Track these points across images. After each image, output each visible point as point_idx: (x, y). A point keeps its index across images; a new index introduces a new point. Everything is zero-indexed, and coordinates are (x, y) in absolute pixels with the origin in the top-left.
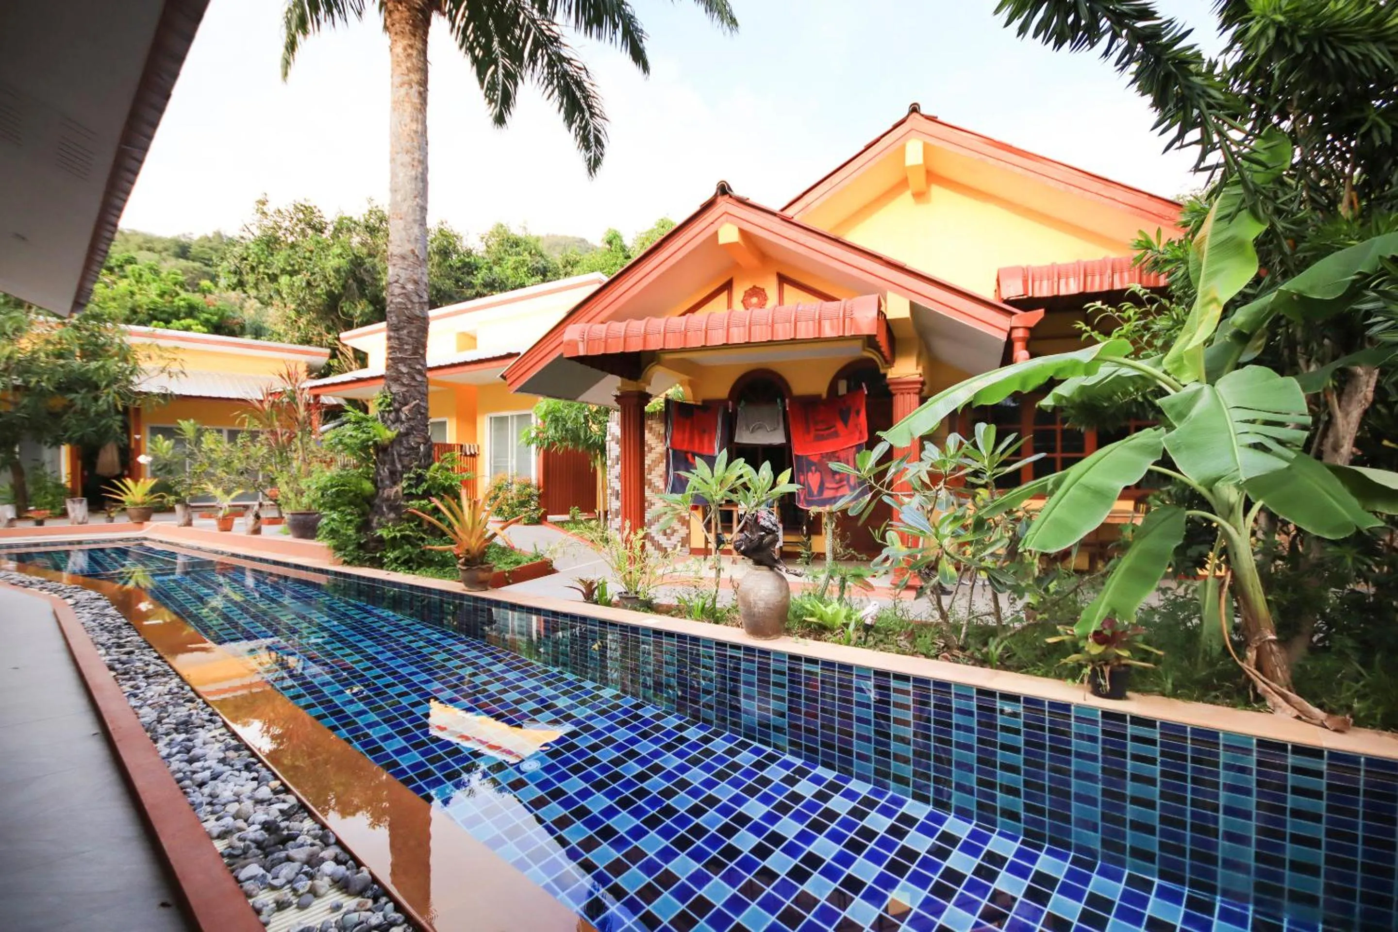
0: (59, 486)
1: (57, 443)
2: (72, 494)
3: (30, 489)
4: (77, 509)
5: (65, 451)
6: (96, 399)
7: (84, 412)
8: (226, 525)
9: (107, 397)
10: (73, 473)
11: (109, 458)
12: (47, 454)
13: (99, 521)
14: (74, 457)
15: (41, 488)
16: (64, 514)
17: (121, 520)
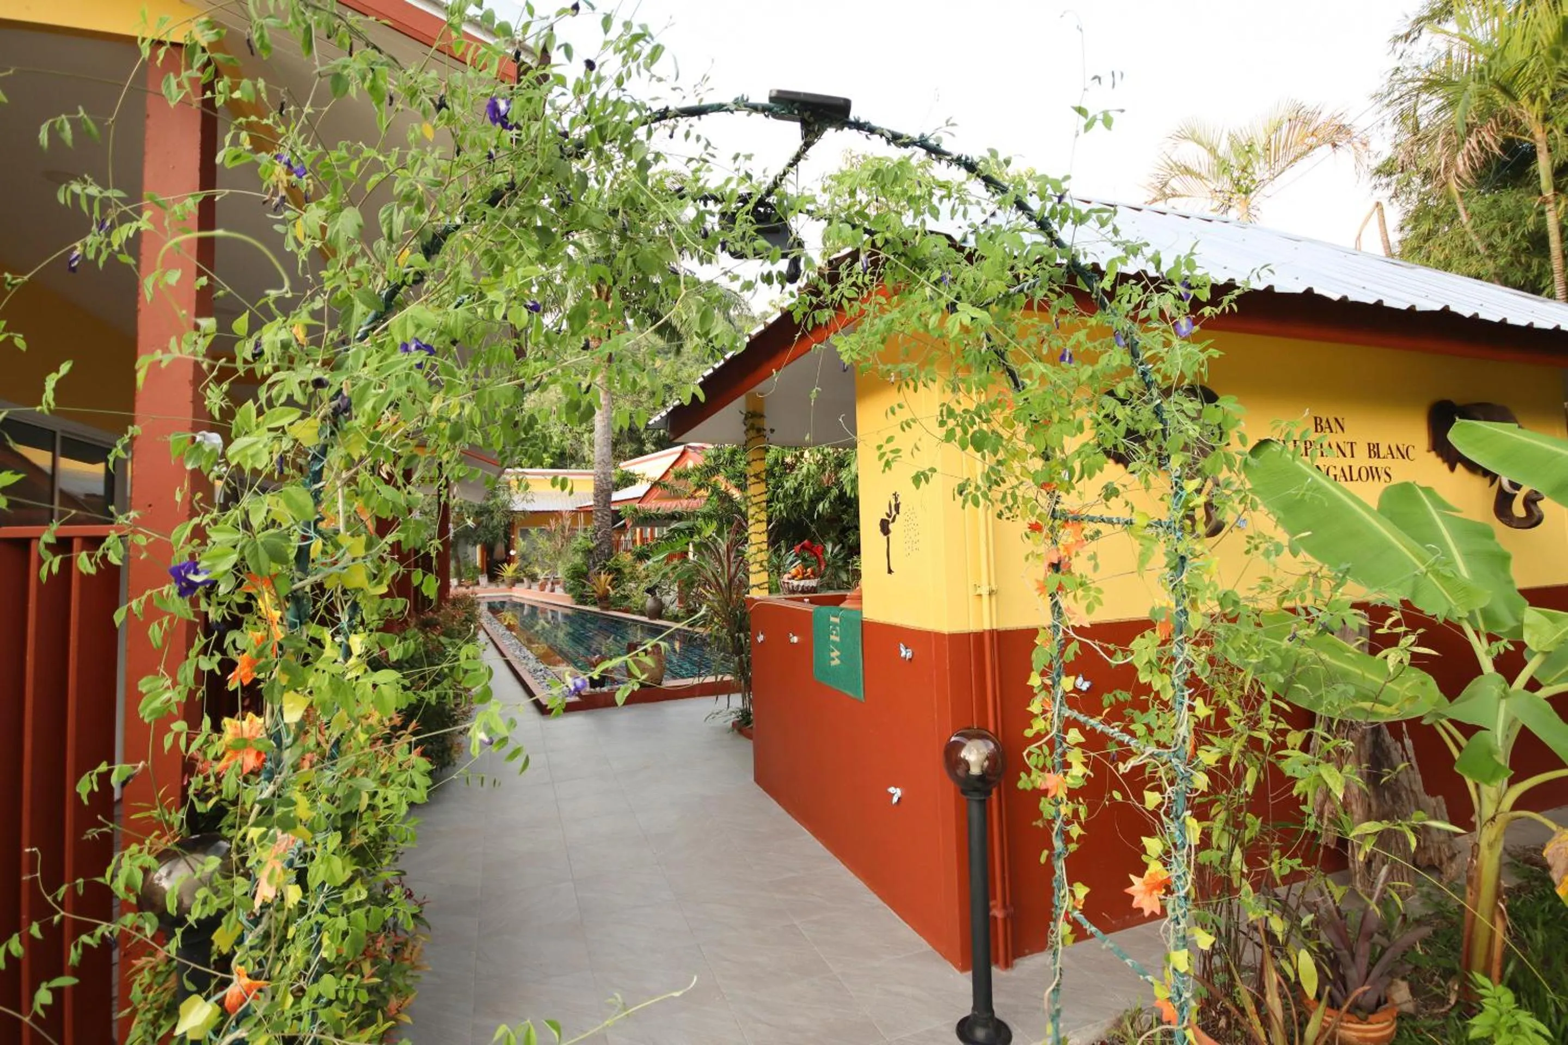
0: (475, 567)
1: (475, 544)
2: (482, 572)
3: (463, 570)
4: (483, 580)
5: (478, 547)
6: (492, 518)
7: (486, 527)
8: (542, 588)
9: (498, 517)
10: (482, 560)
11: (500, 548)
12: (470, 549)
13: (492, 587)
14: (483, 550)
15: (468, 569)
16: (478, 584)
17: (503, 587)
